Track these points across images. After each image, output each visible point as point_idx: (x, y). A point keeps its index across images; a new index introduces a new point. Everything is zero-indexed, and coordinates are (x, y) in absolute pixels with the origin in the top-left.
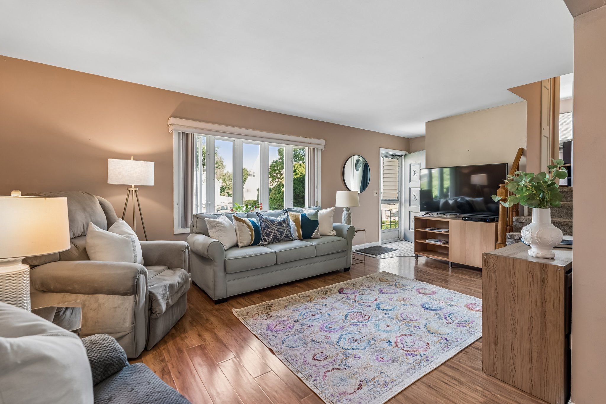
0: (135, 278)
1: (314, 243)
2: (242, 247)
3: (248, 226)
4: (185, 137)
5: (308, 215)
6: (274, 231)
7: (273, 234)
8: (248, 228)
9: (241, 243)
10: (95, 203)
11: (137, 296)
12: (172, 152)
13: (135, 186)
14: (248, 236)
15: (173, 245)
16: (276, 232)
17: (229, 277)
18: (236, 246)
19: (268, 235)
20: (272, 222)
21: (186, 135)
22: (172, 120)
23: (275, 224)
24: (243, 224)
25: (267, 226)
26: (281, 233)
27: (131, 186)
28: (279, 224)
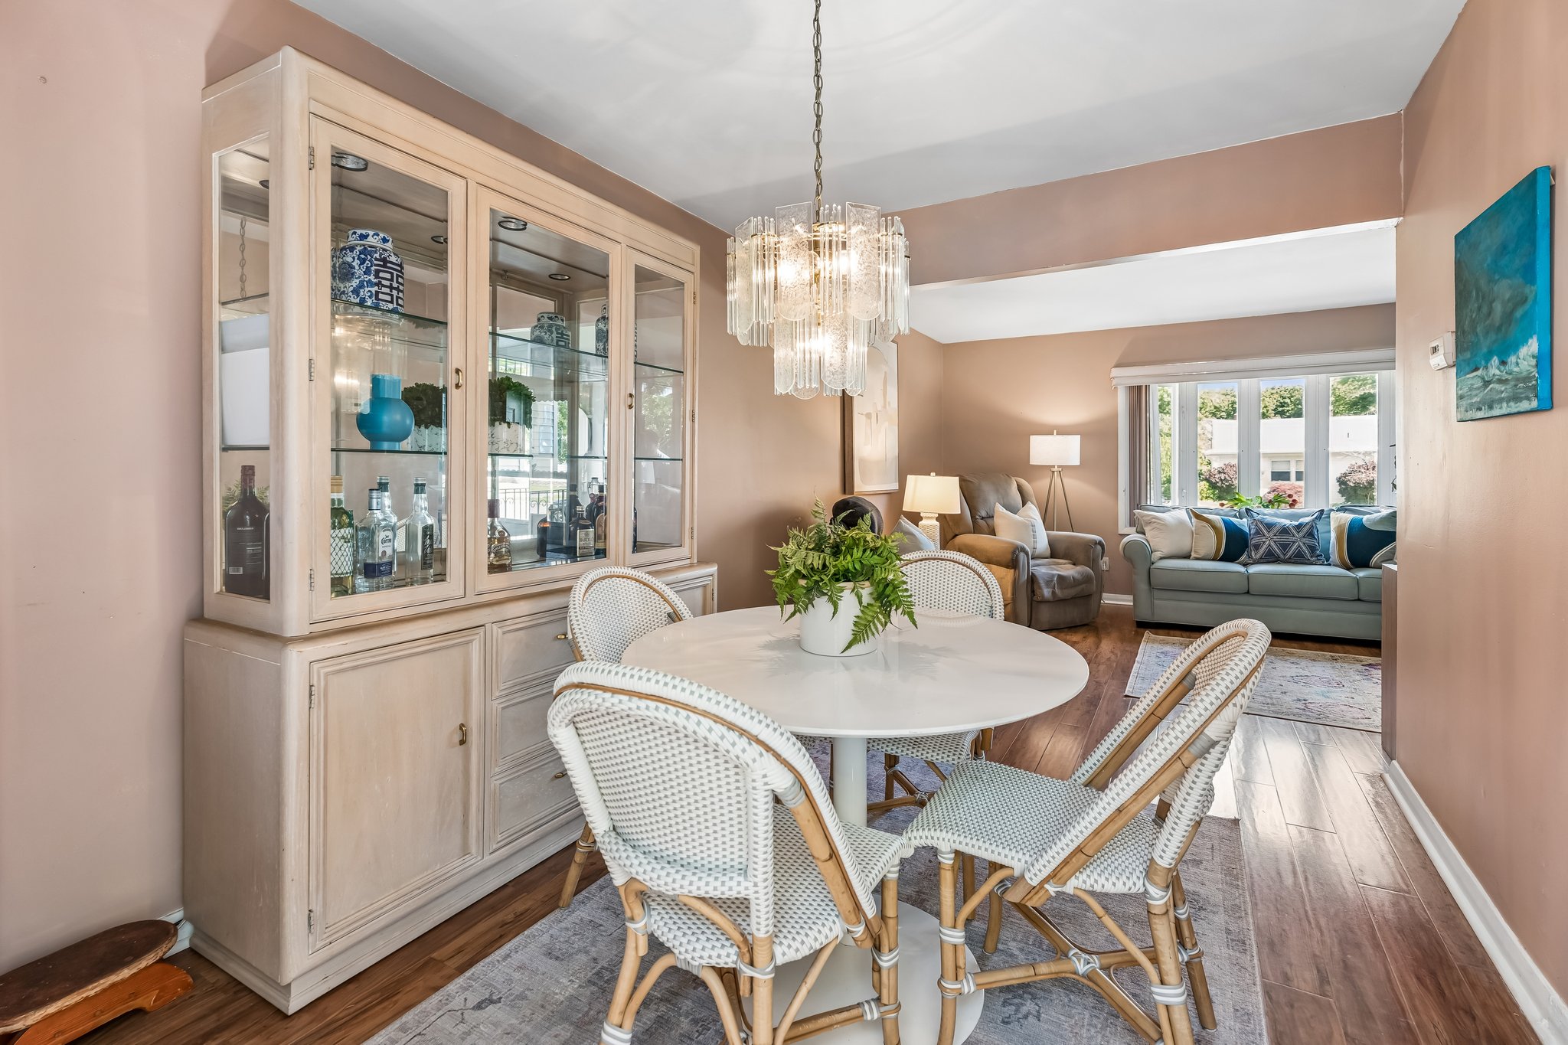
0: (1014, 552)
1: (1361, 574)
2: (1197, 559)
3: (1214, 527)
4: (1137, 394)
5: (1368, 520)
6: (1269, 542)
7: (1265, 546)
8: (1212, 532)
9: (1195, 552)
10: (1009, 484)
11: (1017, 571)
12: (1115, 417)
13: (1059, 466)
14: (1209, 542)
15: (1081, 538)
16: (1272, 544)
17: (1156, 593)
18: (1187, 557)
19: (1257, 547)
20: (1269, 526)
21: (1139, 388)
22: (1115, 372)
23: (1275, 530)
24: (1204, 524)
25: (1258, 533)
26: (1285, 546)
27: (1054, 466)
28: (1285, 531)
